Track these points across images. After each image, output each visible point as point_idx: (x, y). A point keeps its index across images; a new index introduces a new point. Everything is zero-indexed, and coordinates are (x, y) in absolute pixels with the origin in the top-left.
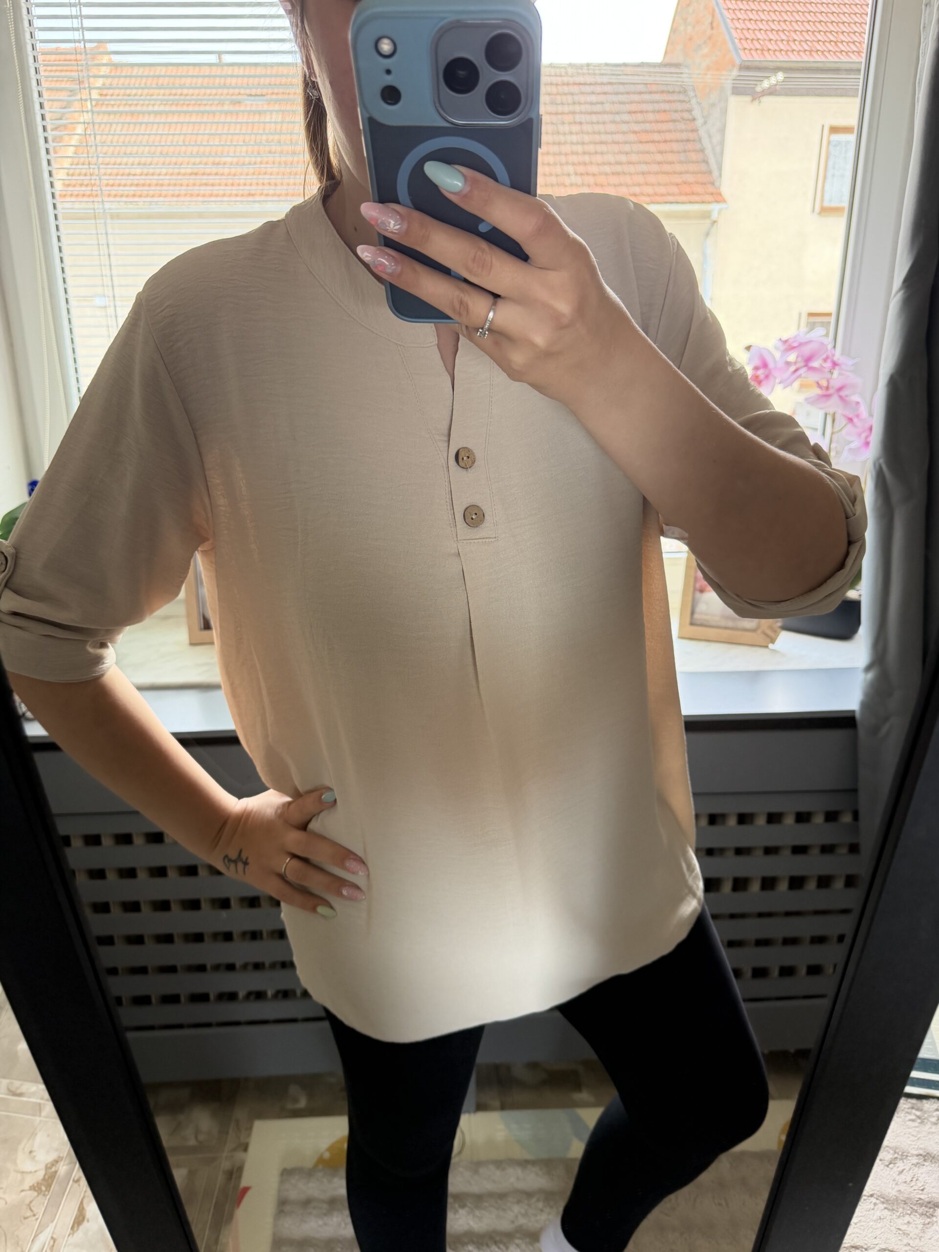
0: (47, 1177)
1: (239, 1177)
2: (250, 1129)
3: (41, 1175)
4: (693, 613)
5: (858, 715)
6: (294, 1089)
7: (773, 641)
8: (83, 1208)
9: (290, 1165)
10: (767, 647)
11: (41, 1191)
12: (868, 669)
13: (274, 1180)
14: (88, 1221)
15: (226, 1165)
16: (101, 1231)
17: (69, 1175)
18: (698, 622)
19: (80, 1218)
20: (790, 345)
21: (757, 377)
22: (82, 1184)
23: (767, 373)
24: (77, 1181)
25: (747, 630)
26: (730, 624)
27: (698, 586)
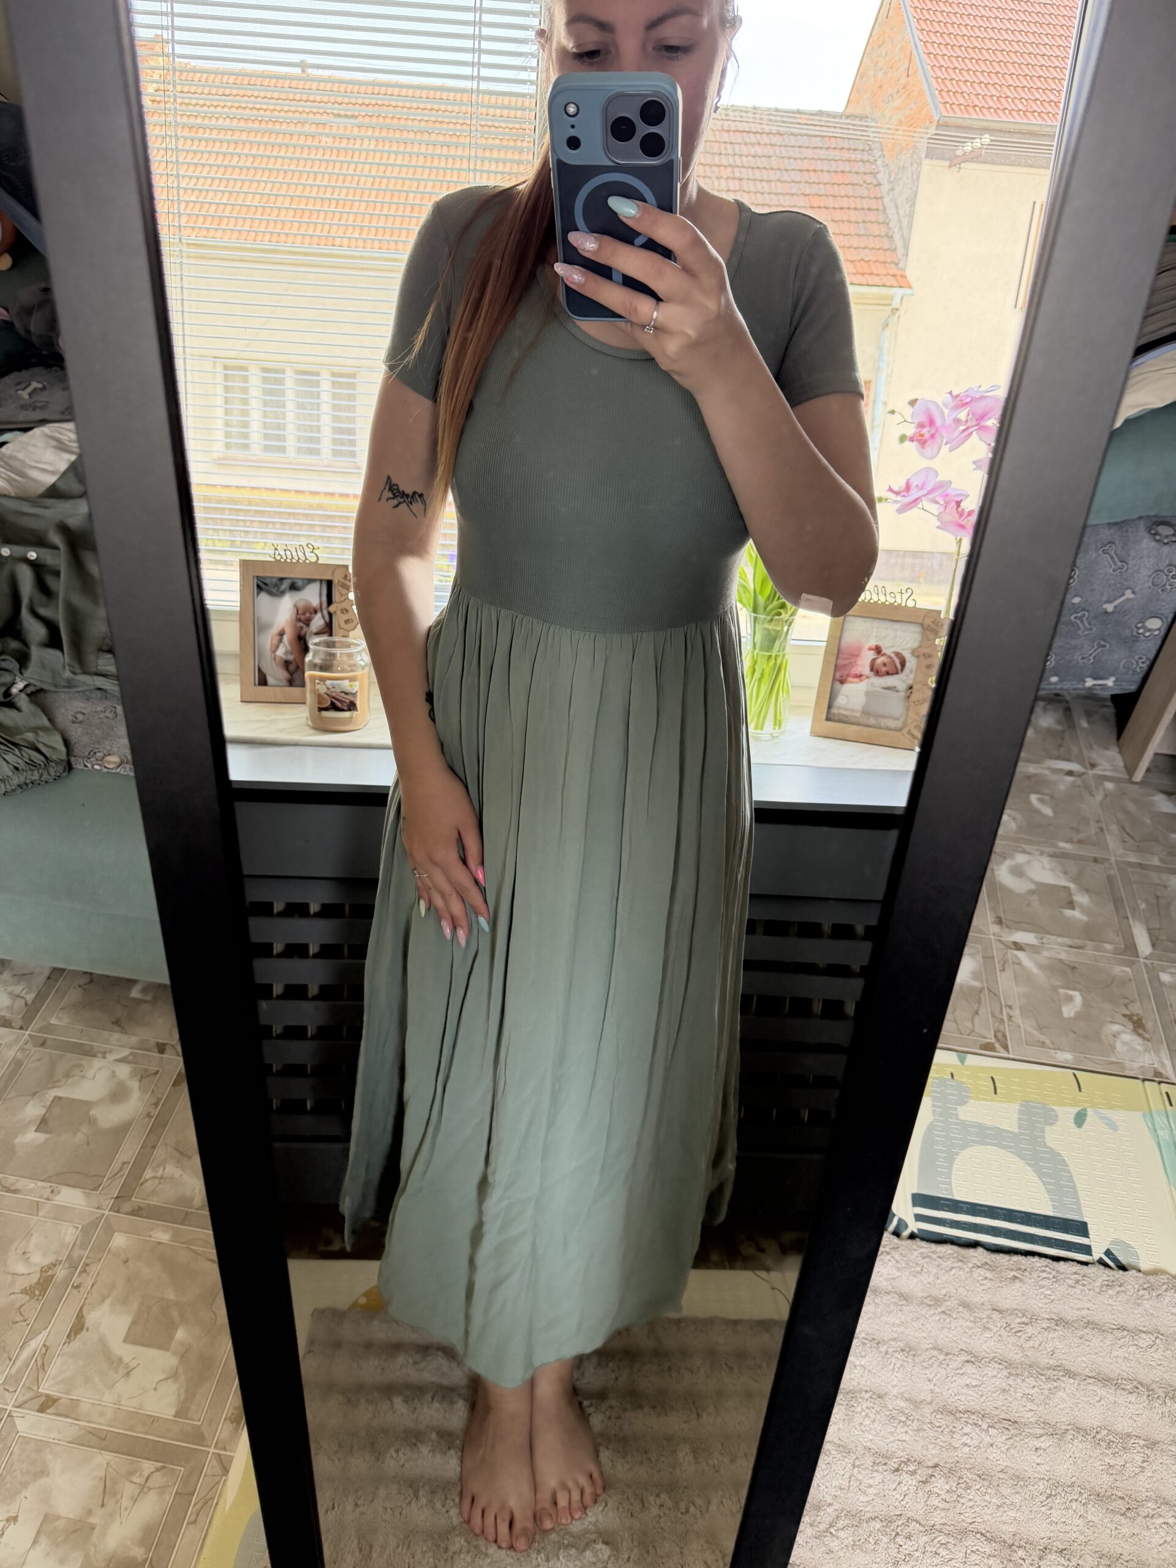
0: (42, 1280)
3: (35, 1278)
4: (830, 707)
8: (83, 1316)
9: (324, 1306)
10: (912, 750)
11: (35, 1295)
14: (87, 1330)
16: (102, 1342)
17: (67, 1281)
18: (836, 718)
19: (78, 1326)
20: (961, 400)
21: (922, 435)
22: (82, 1290)
23: (933, 431)
24: (78, 1287)
25: (891, 729)
26: (872, 721)
27: (838, 675)
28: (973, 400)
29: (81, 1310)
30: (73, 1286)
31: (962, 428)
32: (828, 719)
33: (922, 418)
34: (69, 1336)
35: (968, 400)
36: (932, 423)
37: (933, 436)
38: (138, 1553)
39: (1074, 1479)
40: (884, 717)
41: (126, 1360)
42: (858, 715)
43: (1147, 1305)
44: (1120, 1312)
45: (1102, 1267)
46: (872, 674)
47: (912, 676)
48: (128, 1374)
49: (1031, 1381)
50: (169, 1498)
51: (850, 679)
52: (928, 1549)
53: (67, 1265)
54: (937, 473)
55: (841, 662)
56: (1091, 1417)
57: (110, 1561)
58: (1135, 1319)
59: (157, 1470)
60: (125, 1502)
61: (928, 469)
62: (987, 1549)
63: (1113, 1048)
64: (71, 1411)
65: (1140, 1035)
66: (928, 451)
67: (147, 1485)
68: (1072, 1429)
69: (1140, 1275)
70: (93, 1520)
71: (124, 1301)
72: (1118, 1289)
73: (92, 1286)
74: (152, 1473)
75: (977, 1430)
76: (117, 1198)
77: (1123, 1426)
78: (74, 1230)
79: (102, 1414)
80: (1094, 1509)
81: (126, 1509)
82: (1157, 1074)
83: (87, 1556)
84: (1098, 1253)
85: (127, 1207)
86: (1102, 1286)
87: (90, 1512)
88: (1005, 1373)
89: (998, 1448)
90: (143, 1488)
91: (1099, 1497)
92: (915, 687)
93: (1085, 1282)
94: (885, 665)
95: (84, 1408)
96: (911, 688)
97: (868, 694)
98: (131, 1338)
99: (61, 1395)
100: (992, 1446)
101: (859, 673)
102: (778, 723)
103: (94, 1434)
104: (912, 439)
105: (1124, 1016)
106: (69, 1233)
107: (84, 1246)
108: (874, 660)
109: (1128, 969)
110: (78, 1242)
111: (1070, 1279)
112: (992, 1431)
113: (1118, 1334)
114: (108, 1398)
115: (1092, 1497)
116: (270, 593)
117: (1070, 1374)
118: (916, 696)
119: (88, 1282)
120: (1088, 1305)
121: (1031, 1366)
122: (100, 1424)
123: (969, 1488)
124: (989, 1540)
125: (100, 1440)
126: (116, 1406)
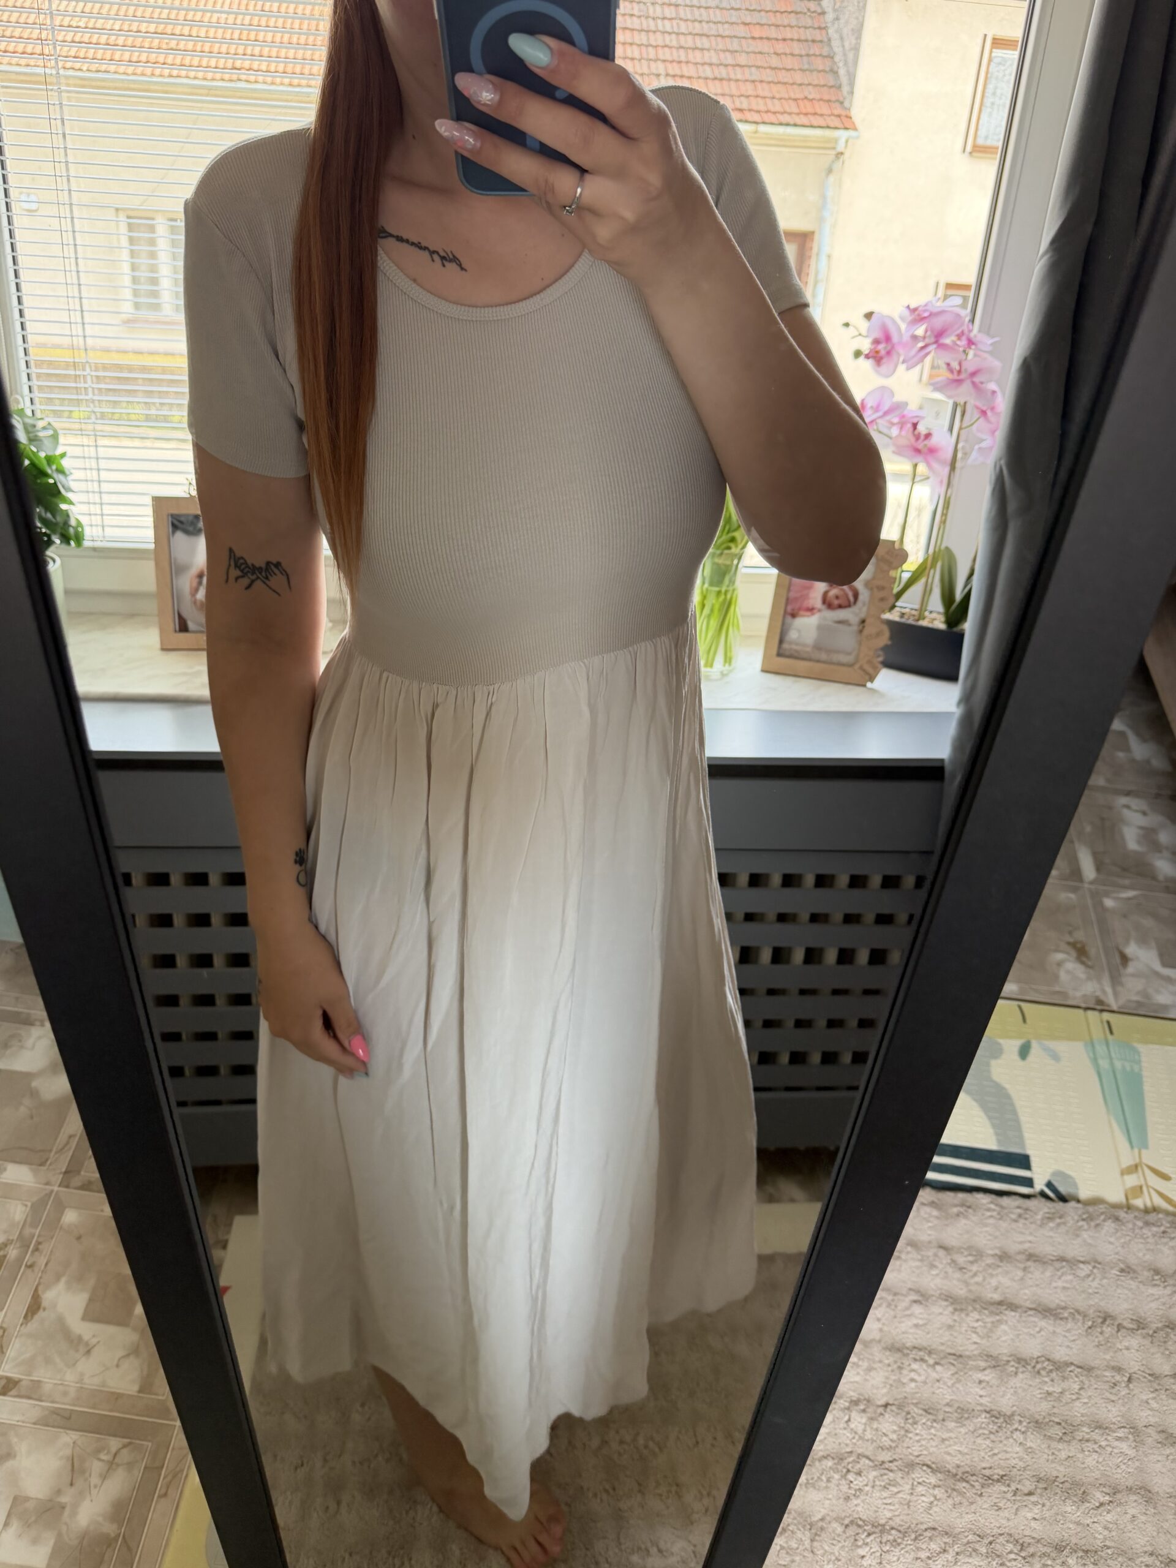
2: (229, 1224)
4: (781, 641)
7: (872, 679)
8: (38, 1296)
10: (864, 685)
14: (44, 1309)
16: (61, 1321)
17: (20, 1260)
18: (787, 653)
19: (35, 1307)
20: (919, 315)
21: (877, 352)
22: (36, 1269)
23: (889, 348)
24: (30, 1266)
25: (843, 665)
26: (823, 656)
27: (789, 609)
28: (931, 314)
29: (36, 1290)
30: (26, 1265)
31: (921, 344)
32: (779, 655)
33: (877, 334)
34: (26, 1317)
35: (926, 314)
36: (888, 338)
37: (889, 353)
38: (110, 1529)
39: (1015, 1408)
40: (838, 652)
41: (86, 1338)
42: (808, 649)
43: (1085, 1235)
44: (1060, 1243)
45: (1043, 1200)
46: (823, 607)
47: (865, 609)
48: (88, 1352)
49: (975, 1315)
50: (138, 1473)
51: (802, 613)
52: (878, 1483)
53: (18, 1245)
54: (892, 394)
55: (792, 595)
56: (1032, 1348)
57: (84, 1538)
58: (1074, 1249)
59: (125, 1446)
60: (95, 1480)
61: (883, 389)
62: (933, 1480)
63: (1056, 977)
64: (33, 1392)
65: (1083, 963)
66: (884, 368)
67: (116, 1460)
68: (1014, 1360)
69: (1080, 1205)
70: (64, 1499)
71: (80, 1278)
72: (1058, 1221)
73: (46, 1264)
74: (120, 1449)
75: (924, 1366)
76: (66, 1172)
77: (1061, 1354)
78: (24, 1208)
79: (65, 1394)
80: (1032, 1436)
81: (95, 1487)
82: (1100, 1002)
83: (59, 1535)
84: (1039, 1185)
85: (77, 1181)
86: (1042, 1219)
87: (59, 1492)
88: (951, 1309)
89: (945, 1383)
90: (112, 1465)
91: (1038, 1424)
92: (868, 621)
93: (1027, 1216)
94: (837, 597)
95: (47, 1388)
96: (863, 621)
97: (820, 628)
98: (89, 1316)
99: (23, 1377)
100: (938, 1381)
101: (810, 606)
102: (728, 660)
103: (58, 1414)
104: (867, 357)
105: (1069, 943)
106: (18, 1211)
107: (34, 1225)
108: (825, 594)
109: (1072, 896)
110: (29, 1219)
111: (1012, 1213)
112: (938, 1368)
113: (1058, 1265)
114: (70, 1377)
115: (1030, 1425)
116: (187, 532)
117: (1013, 1307)
118: (869, 630)
119: (42, 1261)
120: (1030, 1238)
121: (974, 1301)
122: (64, 1404)
123: (915, 1423)
124: (934, 1471)
125: (63, 1420)
126: (78, 1385)
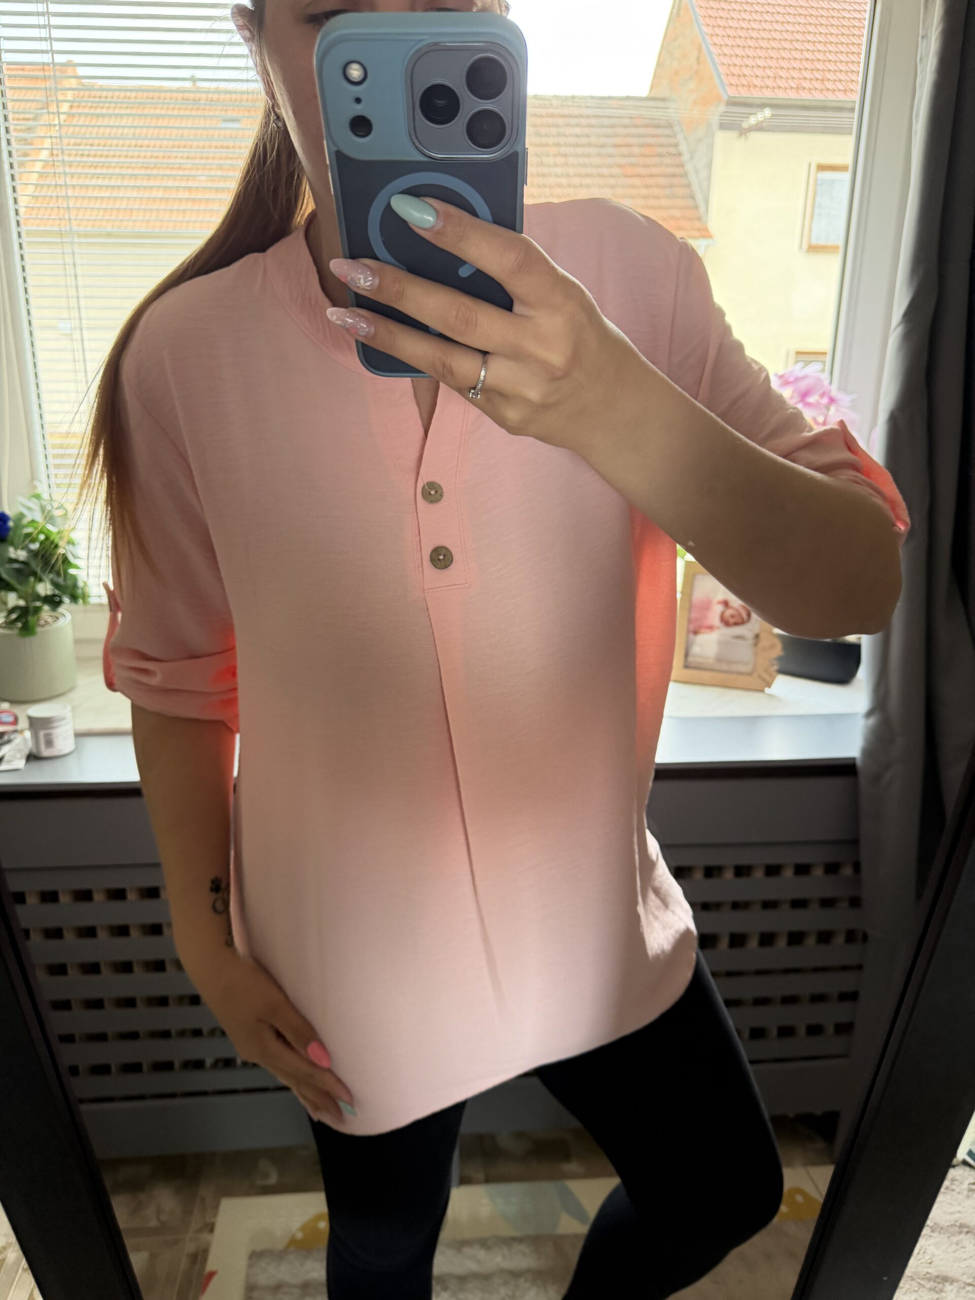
1: (205, 1260)
2: (216, 1207)
4: (686, 656)
5: (859, 763)
6: (264, 1165)
7: (769, 685)
9: (258, 1248)
10: (763, 691)
12: (869, 714)
13: (242, 1263)
15: (190, 1248)
18: (693, 665)
20: (785, 380)
25: (744, 673)
26: (725, 667)
27: (692, 627)
32: (685, 667)
40: (736, 664)
42: (711, 661)
46: (722, 626)
47: (757, 626)
51: (703, 630)
55: (694, 615)
94: (732, 616)
96: (758, 637)
97: (720, 643)
101: (710, 625)
108: (723, 614)
118: (763, 644)
